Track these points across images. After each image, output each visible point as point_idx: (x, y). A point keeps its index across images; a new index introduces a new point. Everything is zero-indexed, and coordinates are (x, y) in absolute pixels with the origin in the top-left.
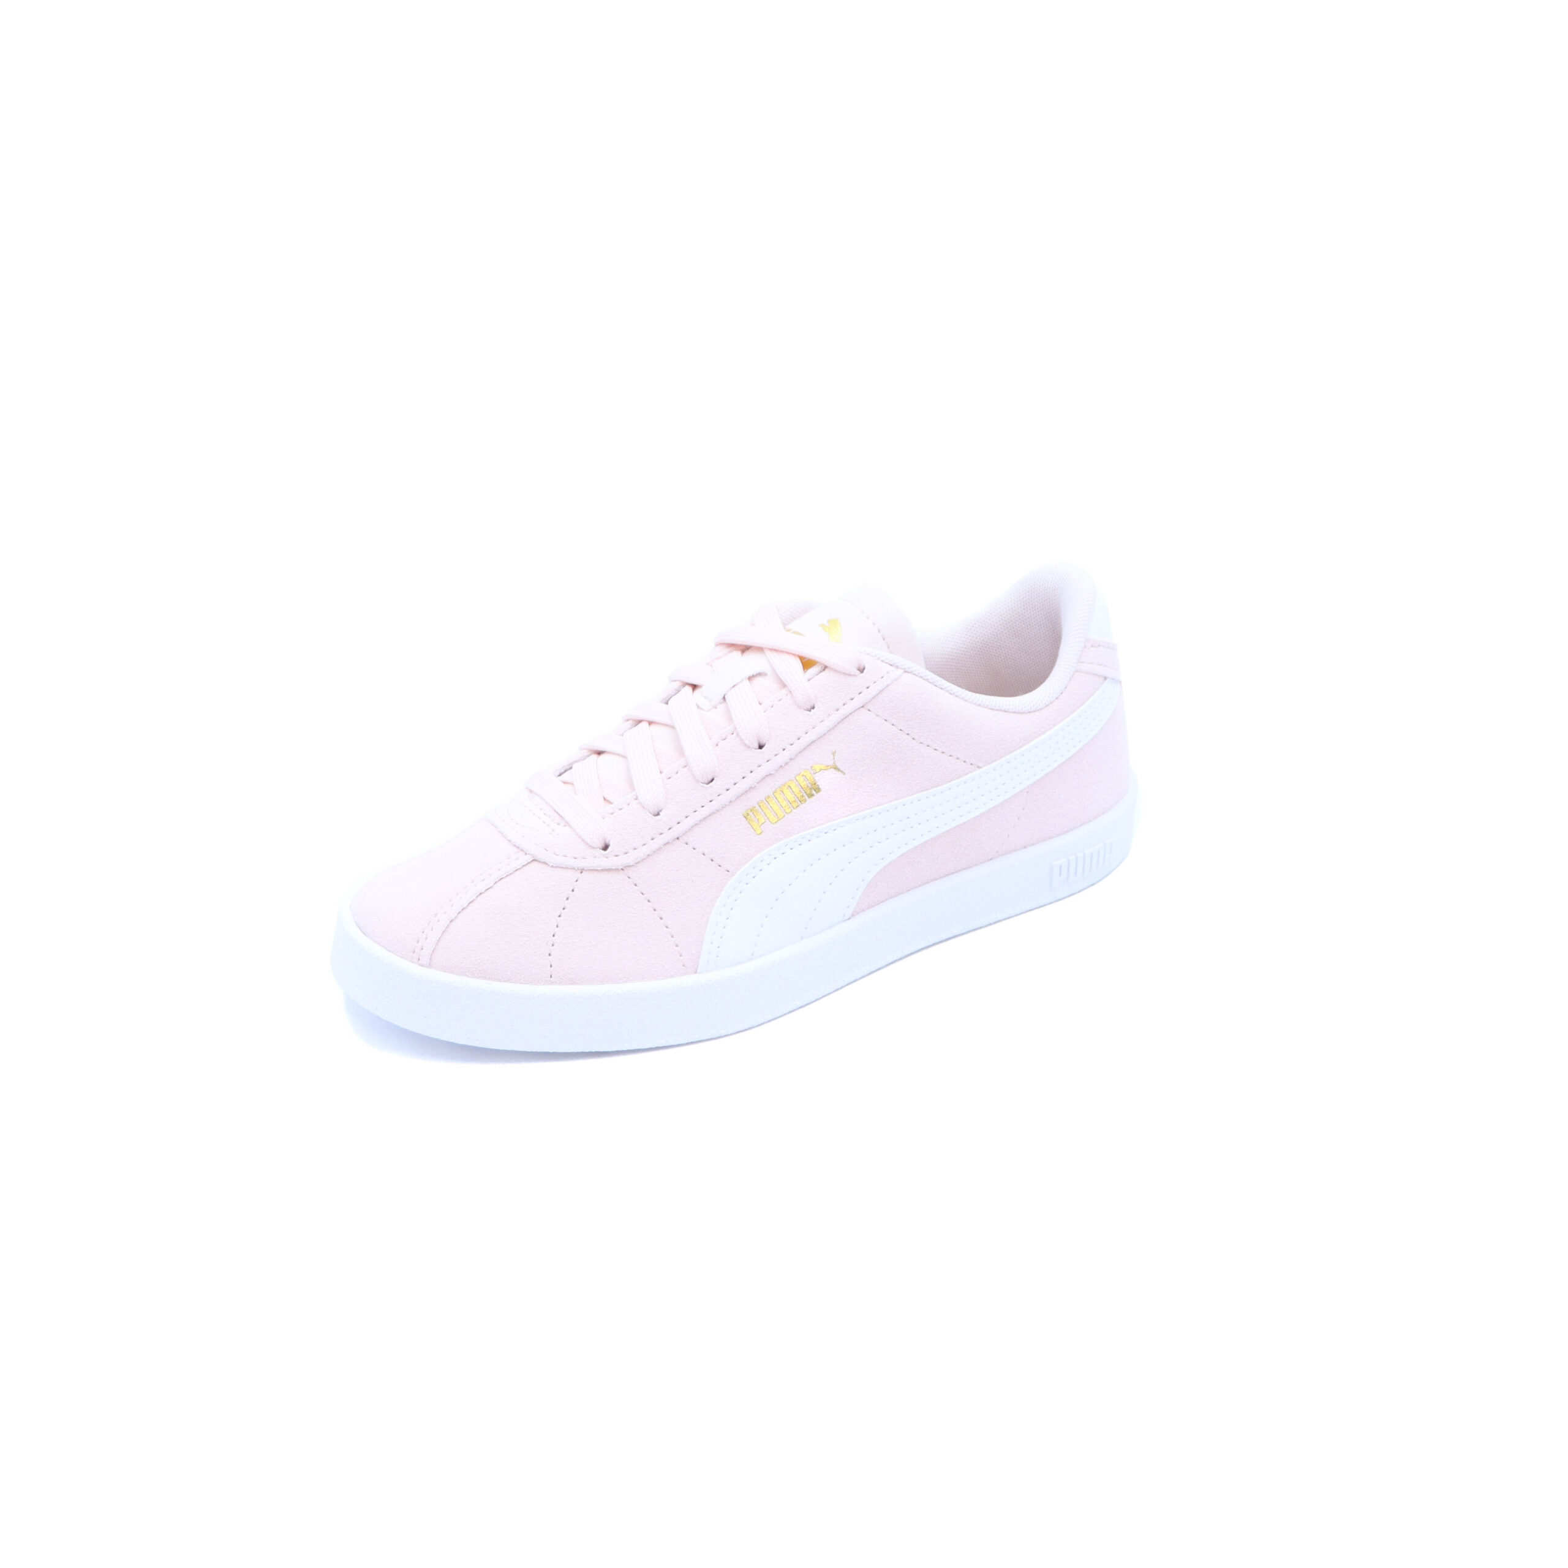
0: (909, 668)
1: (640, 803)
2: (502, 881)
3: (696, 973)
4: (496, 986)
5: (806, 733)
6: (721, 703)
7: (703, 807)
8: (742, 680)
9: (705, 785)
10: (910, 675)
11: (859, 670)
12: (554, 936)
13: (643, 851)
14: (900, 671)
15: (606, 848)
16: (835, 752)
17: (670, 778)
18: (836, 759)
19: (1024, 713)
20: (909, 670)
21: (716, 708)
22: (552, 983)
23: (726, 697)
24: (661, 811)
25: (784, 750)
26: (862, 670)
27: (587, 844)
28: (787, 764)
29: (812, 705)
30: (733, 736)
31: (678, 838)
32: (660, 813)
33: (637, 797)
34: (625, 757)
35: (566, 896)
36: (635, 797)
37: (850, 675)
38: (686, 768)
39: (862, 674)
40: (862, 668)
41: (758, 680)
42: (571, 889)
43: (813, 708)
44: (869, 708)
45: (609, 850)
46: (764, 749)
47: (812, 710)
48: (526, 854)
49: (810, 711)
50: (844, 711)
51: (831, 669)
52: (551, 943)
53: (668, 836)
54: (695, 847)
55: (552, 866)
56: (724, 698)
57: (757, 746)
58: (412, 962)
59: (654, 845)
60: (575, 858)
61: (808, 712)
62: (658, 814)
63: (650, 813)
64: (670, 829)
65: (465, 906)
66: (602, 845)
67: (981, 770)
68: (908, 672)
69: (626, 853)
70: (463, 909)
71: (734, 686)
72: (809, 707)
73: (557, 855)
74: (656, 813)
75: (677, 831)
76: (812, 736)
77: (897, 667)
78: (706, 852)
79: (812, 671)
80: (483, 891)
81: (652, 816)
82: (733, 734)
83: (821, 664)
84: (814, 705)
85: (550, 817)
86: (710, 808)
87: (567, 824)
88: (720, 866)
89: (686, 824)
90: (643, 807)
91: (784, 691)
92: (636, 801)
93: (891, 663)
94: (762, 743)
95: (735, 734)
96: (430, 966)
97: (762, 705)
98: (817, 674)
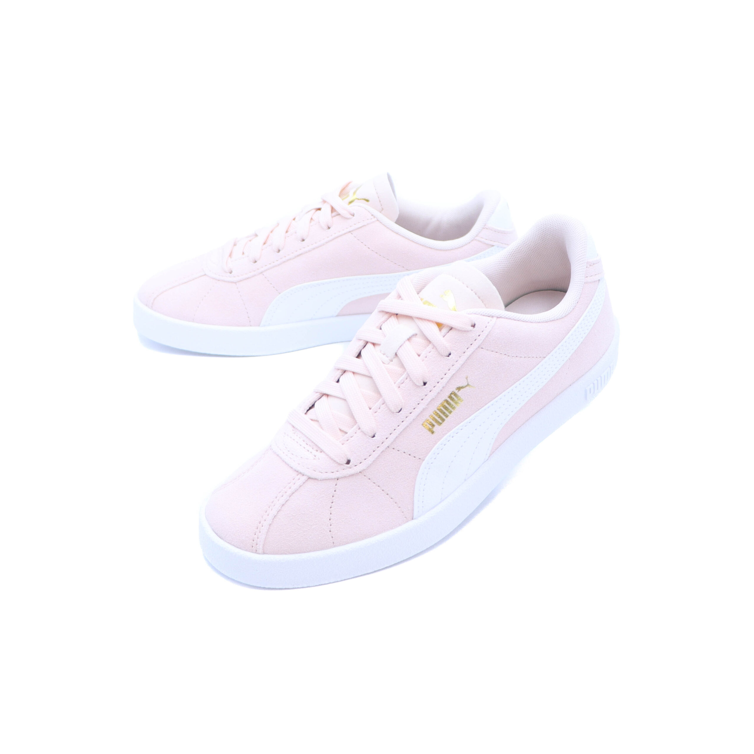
0: (499, 315)
1: (362, 431)
2: (294, 495)
3: (413, 519)
4: (304, 556)
5: (449, 370)
6: (394, 358)
7: (398, 426)
8: (404, 342)
9: (397, 414)
10: (501, 319)
11: (472, 326)
12: (330, 520)
13: (371, 460)
14: (495, 319)
15: (348, 462)
16: (467, 377)
17: (376, 412)
18: (469, 381)
19: (563, 318)
20: (499, 317)
21: (392, 361)
22: (335, 546)
23: (397, 353)
24: (375, 434)
25: (438, 383)
26: (474, 326)
27: (337, 463)
28: (441, 390)
29: (449, 353)
30: (407, 380)
31: (388, 447)
32: (375, 435)
33: (359, 427)
34: (345, 400)
35: (332, 495)
36: (358, 428)
37: (468, 331)
38: (384, 405)
39: (475, 329)
40: (473, 324)
41: (414, 339)
42: (334, 491)
43: (450, 354)
44: (482, 347)
45: (351, 463)
46: (427, 385)
47: (450, 356)
48: (303, 475)
49: (449, 356)
50: (468, 353)
51: (456, 329)
52: (330, 524)
53: (382, 448)
54: (399, 450)
55: (321, 480)
56: (396, 354)
57: (423, 384)
58: (253, 552)
59: (375, 455)
60: (333, 472)
61: (448, 358)
62: (374, 436)
63: (370, 437)
64: (382, 443)
65: (276, 514)
66: (345, 462)
67: (546, 359)
68: (499, 318)
69: (361, 463)
70: (275, 517)
71: (401, 347)
72: (448, 354)
73: (322, 473)
74: (373, 435)
75: (387, 443)
76: (452, 372)
77: (493, 317)
78: (405, 452)
79: (444, 330)
80: (284, 503)
81: (371, 438)
82: (407, 379)
83: (448, 326)
84: (450, 352)
85: (310, 446)
86: (403, 426)
87: (322, 451)
88: (415, 457)
89: (392, 438)
90: (365, 434)
91: (430, 346)
92: (360, 430)
93: (489, 315)
94: (425, 381)
95: (408, 378)
96: (264, 553)
97: (420, 357)
98: (448, 332)
